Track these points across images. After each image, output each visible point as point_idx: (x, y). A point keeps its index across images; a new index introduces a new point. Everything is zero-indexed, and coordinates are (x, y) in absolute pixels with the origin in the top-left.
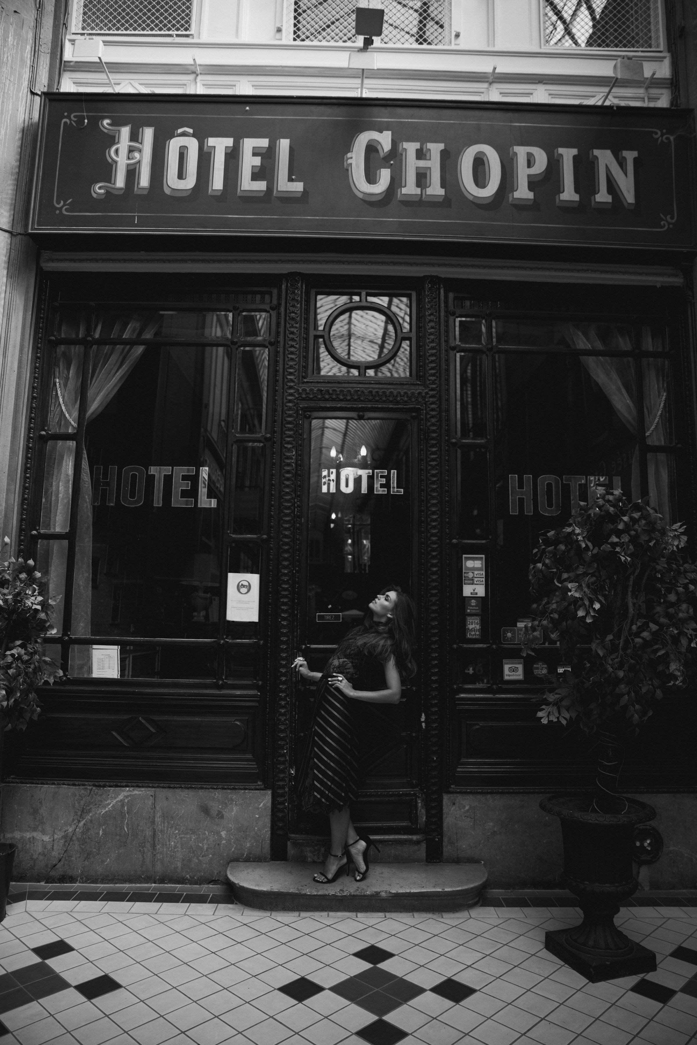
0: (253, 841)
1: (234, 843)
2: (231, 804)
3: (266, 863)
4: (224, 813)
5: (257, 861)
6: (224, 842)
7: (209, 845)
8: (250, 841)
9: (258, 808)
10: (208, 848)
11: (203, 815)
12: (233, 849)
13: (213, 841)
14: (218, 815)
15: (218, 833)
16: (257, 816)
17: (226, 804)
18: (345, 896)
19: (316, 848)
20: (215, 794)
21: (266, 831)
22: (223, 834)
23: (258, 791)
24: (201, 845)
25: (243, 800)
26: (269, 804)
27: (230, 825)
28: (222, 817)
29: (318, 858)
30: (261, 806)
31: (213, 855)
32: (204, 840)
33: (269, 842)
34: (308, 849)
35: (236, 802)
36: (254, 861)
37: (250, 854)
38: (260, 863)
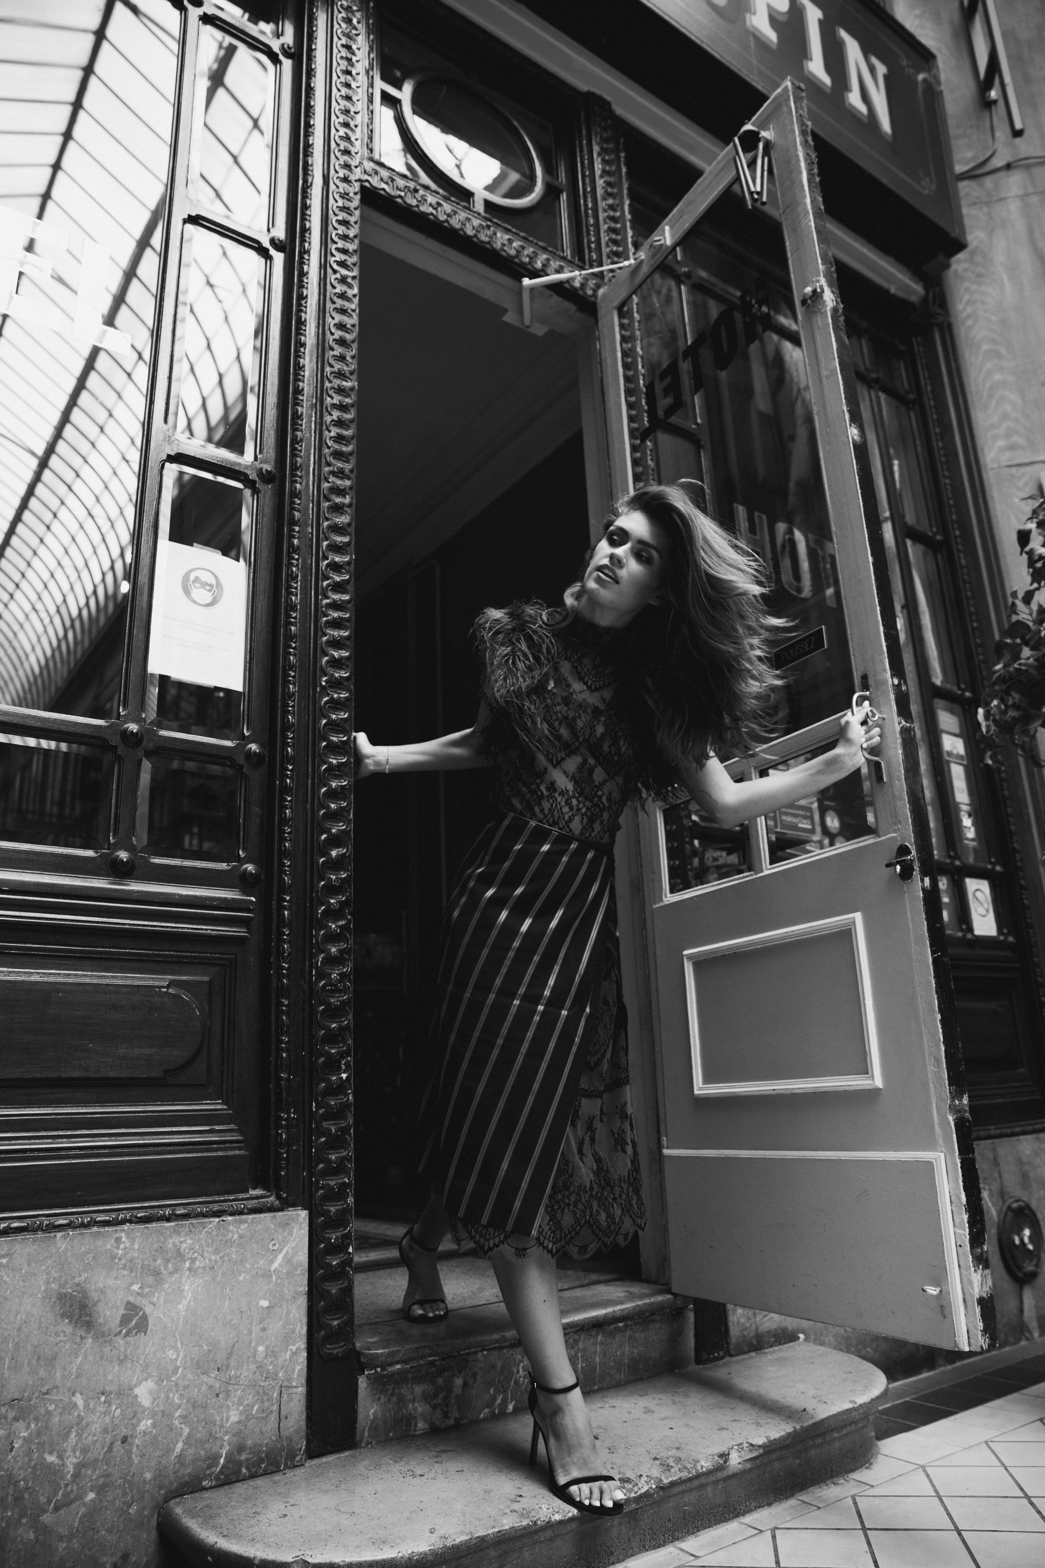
0: (250, 1399)
1: (184, 1418)
2: (176, 1271)
3: (299, 1472)
4: (148, 1309)
5: (266, 1473)
6: (146, 1424)
7: (85, 1451)
8: (240, 1403)
9: (267, 1275)
10: (80, 1466)
11: (69, 1329)
12: (180, 1446)
13: (105, 1431)
14: (125, 1320)
15: (125, 1393)
16: (264, 1303)
17: (157, 1273)
18: (646, 1495)
19: (440, 1381)
20: (118, 1240)
21: (295, 1354)
22: (144, 1393)
23: (268, 1216)
24: (51, 1459)
25: (216, 1251)
26: (303, 1257)
27: (171, 1354)
28: (142, 1326)
29: (446, 1416)
30: (275, 1265)
31: (100, 1490)
32: (68, 1434)
33: (302, 1390)
34: (418, 1390)
35: (193, 1260)
36: (253, 1476)
37: (241, 1448)
38: (277, 1477)
